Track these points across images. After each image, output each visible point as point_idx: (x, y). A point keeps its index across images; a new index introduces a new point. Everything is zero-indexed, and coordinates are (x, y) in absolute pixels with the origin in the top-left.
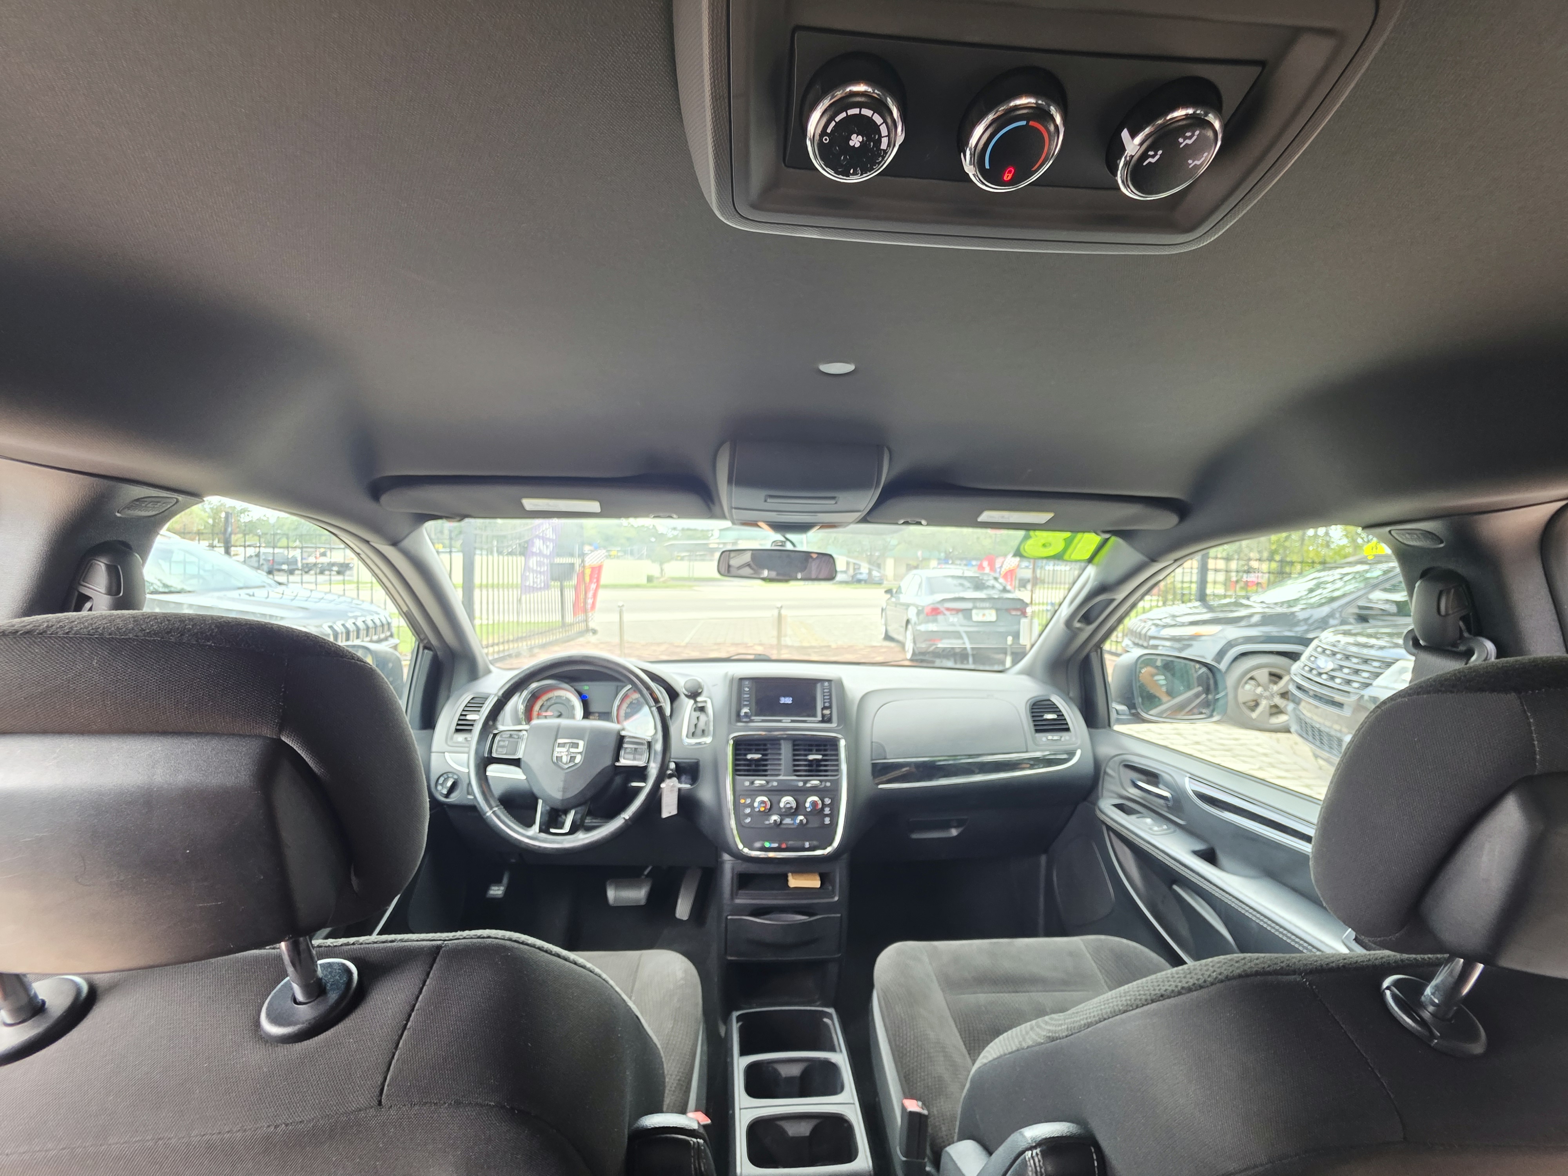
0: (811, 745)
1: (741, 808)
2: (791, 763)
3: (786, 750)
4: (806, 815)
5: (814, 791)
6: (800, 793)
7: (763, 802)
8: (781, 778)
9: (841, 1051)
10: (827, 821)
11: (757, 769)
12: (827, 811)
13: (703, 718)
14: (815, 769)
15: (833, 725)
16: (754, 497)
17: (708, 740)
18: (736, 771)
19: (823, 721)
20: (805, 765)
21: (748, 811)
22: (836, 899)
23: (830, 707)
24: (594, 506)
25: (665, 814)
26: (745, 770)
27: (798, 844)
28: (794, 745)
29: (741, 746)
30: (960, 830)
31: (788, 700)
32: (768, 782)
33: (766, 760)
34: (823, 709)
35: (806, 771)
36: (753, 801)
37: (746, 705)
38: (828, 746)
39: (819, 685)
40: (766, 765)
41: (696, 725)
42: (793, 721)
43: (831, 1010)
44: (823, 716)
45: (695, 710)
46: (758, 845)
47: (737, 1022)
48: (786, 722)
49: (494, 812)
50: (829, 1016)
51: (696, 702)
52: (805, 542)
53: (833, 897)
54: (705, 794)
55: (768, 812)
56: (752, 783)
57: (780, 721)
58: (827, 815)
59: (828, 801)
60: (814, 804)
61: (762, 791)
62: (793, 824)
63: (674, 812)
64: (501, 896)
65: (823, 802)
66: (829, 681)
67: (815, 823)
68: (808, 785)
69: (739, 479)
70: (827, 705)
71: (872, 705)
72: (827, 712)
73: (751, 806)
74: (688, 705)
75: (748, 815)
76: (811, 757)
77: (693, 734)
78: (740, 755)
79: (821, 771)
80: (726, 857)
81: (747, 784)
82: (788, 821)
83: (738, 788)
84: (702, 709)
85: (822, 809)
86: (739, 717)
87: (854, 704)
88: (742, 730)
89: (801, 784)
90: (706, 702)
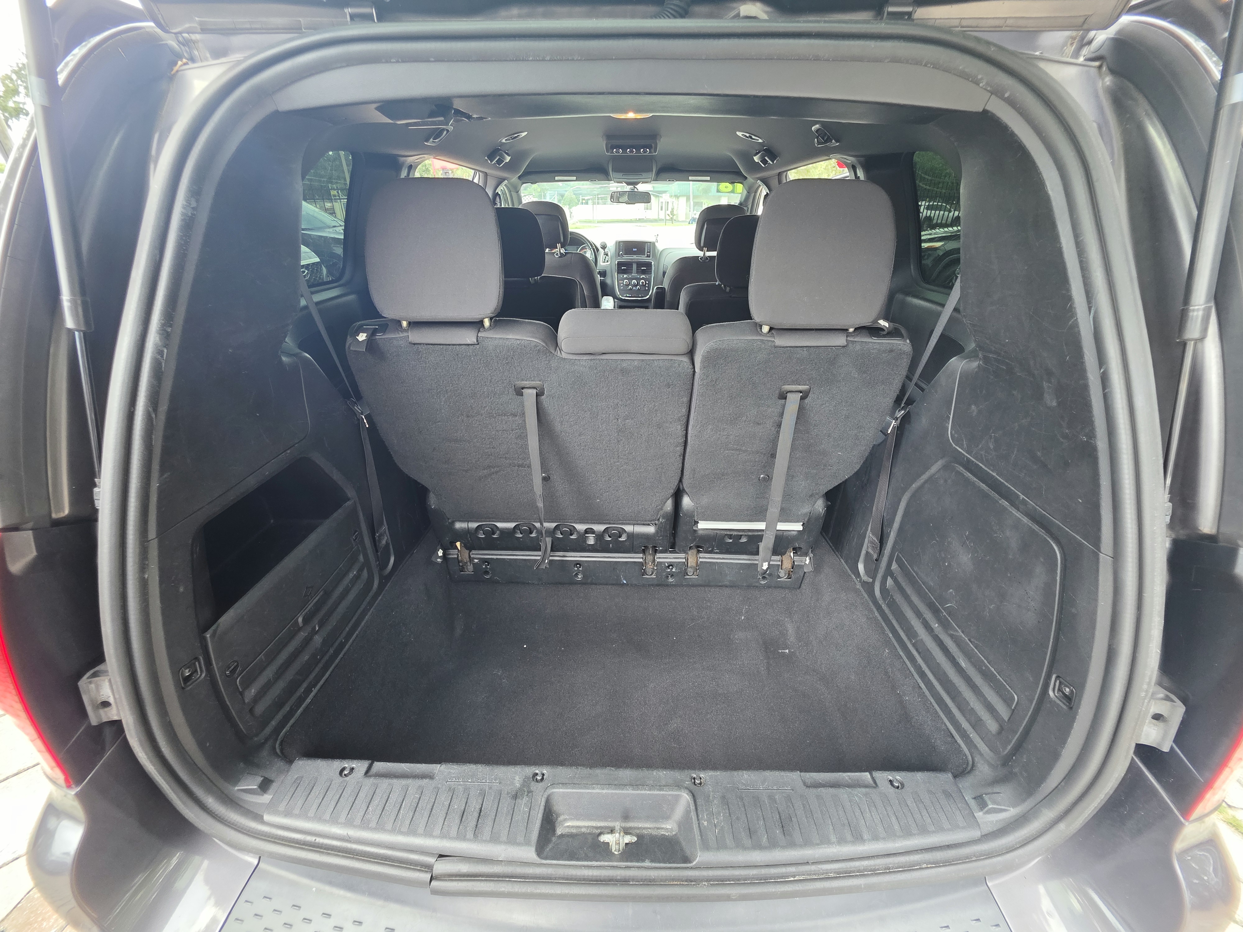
0: (643, 265)
1: (620, 284)
2: (636, 270)
3: (635, 266)
4: (640, 286)
5: (643, 279)
6: (638, 279)
7: (627, 282)
8: (633, 274)
10: (647, 288)
11: (624, 272)
12: (647, 285)
13: (607, 257)
14: (644, 272)
15: (651, 258)
16: (620, 175)
17: (609, 263)
18: (618, 273)
19: (647, 257)
20: (641, 271)
23: (650, 252)
24: (575, 178)
26: (621, 272)
27: (638, 296)
28: (637, 264)
29: (620, 264)
31: (635, 250)
32: (628, 276)
33: (628, 269)
34: (647, 252)
35: (641, 273)
37: (621, 251)
38: (649, 265)
39: (647, 244)
40: (628, 271)
41: (605, 259)
42: (637, 257)
44: (647, 254)
45: (604, 254)
46: (625, 295)
48: (635, 257)
51: (605, 250)
52: (642, 187)
54: (608, 281)
55: (628, 285)
56: (623, 276)
57: (633, 257)
60: (643, 282)
61: (626, 279)
62: (636, 289)
65: (646, 283)
66: (651, 242)
67: (643, 288)
68: (641, 277)
69: (615, 170)
71: (664, 251)
72: (649, 254)
73: (623, 283)
74: (602, 251)
75: (622, 286)
76: (642, 268)
77: (604, 262)
78: (619, 267)
79: (646, 272)
80: (616, 299)
81: (621, 276)
82: (634, 288)
83: (619, 278)
84: (607, 255)
85: (645, 285)
86: (619, 255)
87: (658, 251)
88: (620, 259)
89: (639, 277)
90: (608, 251)
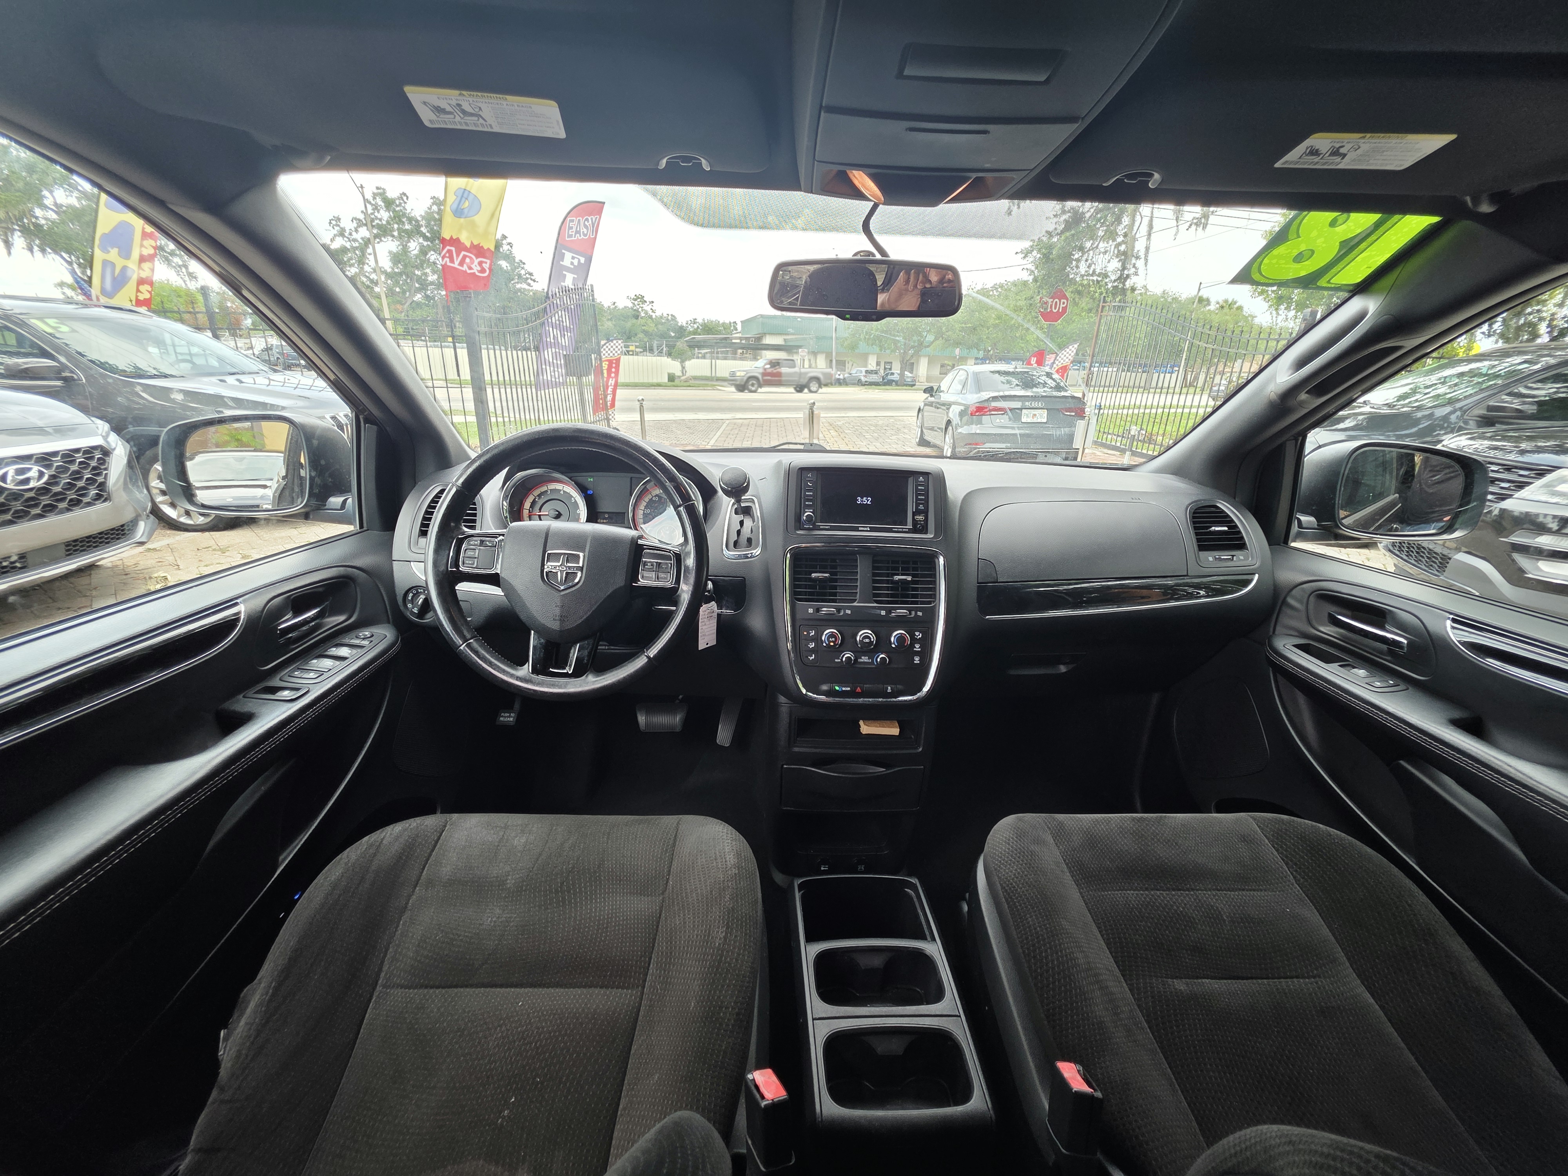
0: (897, 562)
1: (803, 642)
2: (869, 585)
3: (863, 570)
4: (889, 651)
5: (900, 622)
6: (882, 626)
7: (832, 635)
8: (855, 604)
9: (934, 939)
10: (917, 660)
11: (824, 592)
12: (917, 648)
13: (748, 522)
14: (901, 594)
15: (930, 536)
17: (756, 552)
18: (796, 596)
19: (914, 530)
20: (888, 589)
21: (812, 645)
22: (921, 749)
23: (925, 512)
25: (702, 646)
26: (805, 593)
27: (877, 688)
28: (874, 562)
29: (803, 561)
30: (1071, 666)
31: (867, 501)
32: (839, 611)
33: (836, 580)
34: (914, 514)
35: (887, 595)
36: (819, 634)
37: (809, 507)
38: (922, 563)
39: (911, 480)
40: (835, 587)
41: (739, 532)
42: (872, 530)
43: (915, 880)
44: (915, 522)
45: (736, 513)
46: (825, 687)
47: (799, 891)
48: (864, 532)
49: (469, 646)
50: (913, 887)
51: (738, 501)
53: (916, 748)
54: (756, 622)
55: (839, 649)
56: (818, 610)
57: (856, 529)
58: (917, 654)
59: (918, 635)
60: (900, 638)
61: (829, 621)
62: (872, 663)
63: (713, 642)
64: (512, 724)
65: (912, 636)
66: (925, 474)
67: (900, 663)
68: (893, 615)
70: (921, 507)
71: (979, 508)
72: (920, 518)
73: (817, 639)
74: (726, 504)
75: (812, 651)
76: (897, 578)
77: (736, 544)
78: (800, 573)
79: (907, 596)
80: (782, 699)
81: (811, 611)
82: (865, 659)
83: (799, 616)
84: (747, 511)
85: (912, 645)
86: (799, 523)
87: (959, 504)
88: (806, 541)
89: (883, 613)
90: (753, 501)
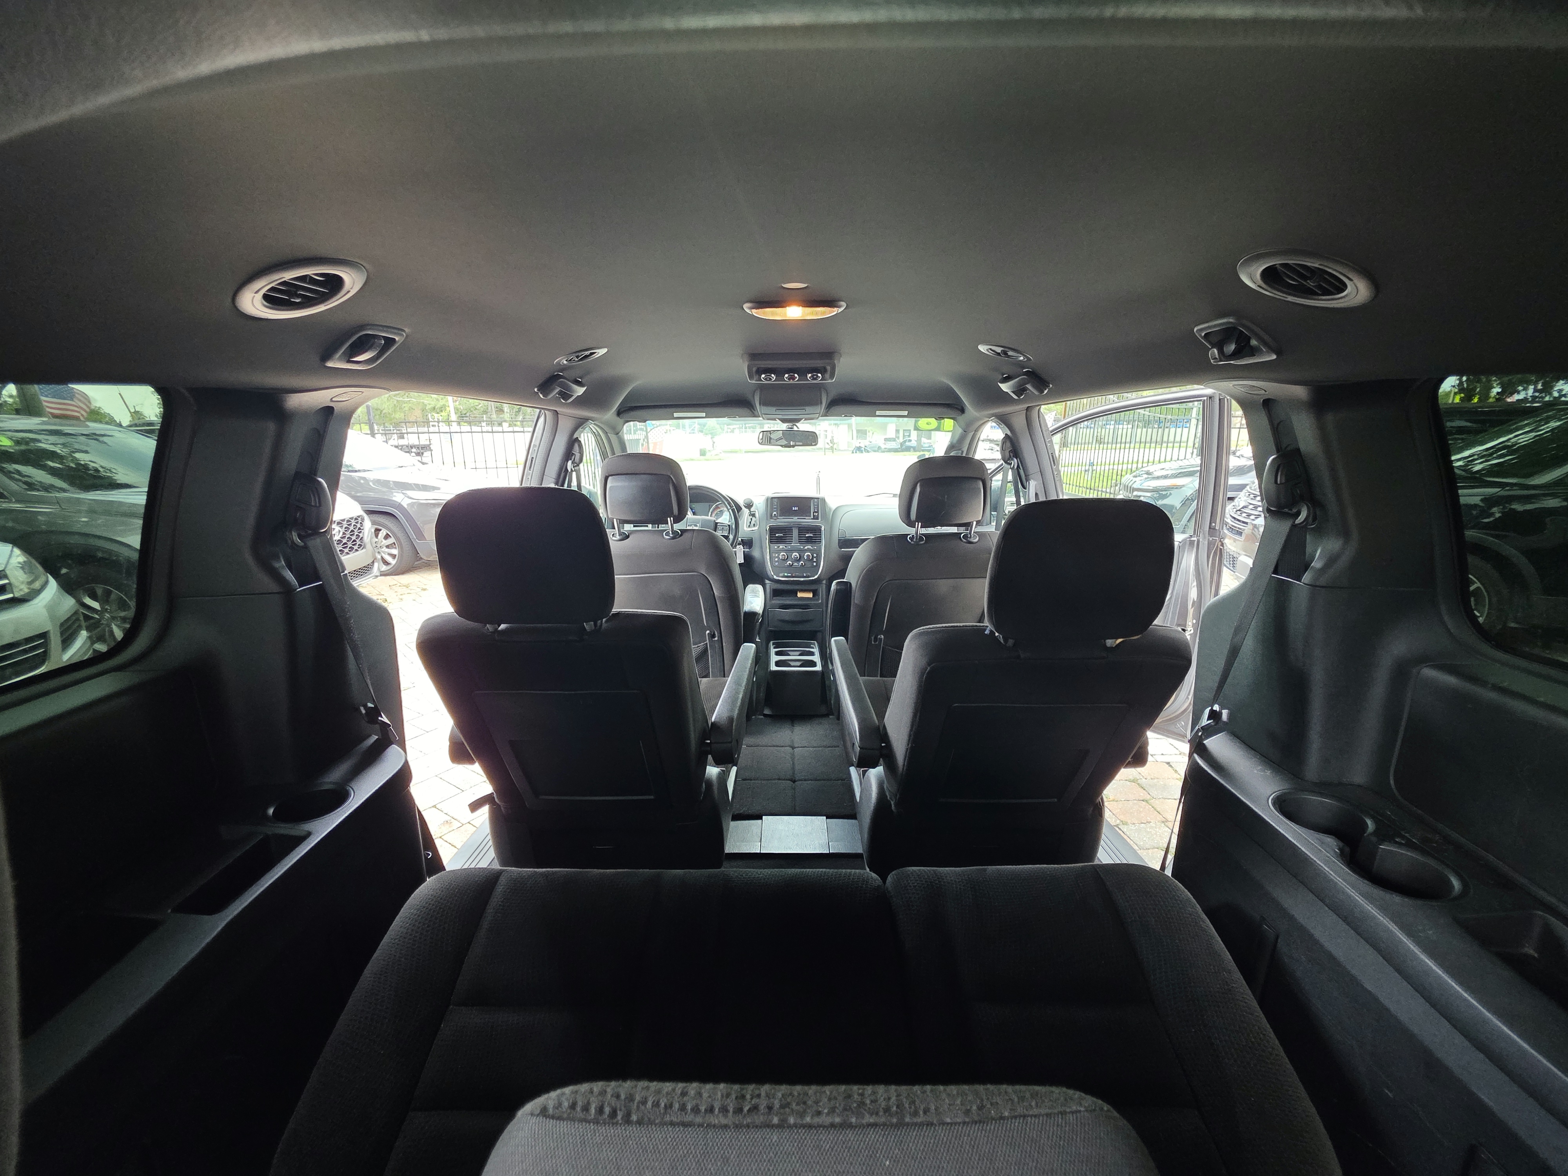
0: (808, 530)
1: (773, 559)
2: (797, 538)
3: (795, 532)
4: (805, 561)
5: (808, 550)
6: (801, 551)
7: (784, 556)
8: (792, 545)
10: (815, 564)
11: (780, 540)
12: (815, 560)
13: (754, 518)
14: (809, 540)
15: (819, 520)
17: (756, 528)
18: (771, 542)
19: (813, 519)
20: (805, 539)
21: (776, 559)
22: (820, 601)
23: (818, 511)
24: (704, 415)
25: (738, 562)
26: (775, 541)
27: (800, 575)
28: (799, 530)
29: (773, 530)
31: (796, 509)
32: (786, 547)
33: (785, 536)
34: (814, 512)
35: (805, 541)
36: (779, 555)
37: (775, 511)
38: (816, 530)
39: (813, 501)
40: (785, 539)
41: (750, 521)
42: (798, 519)
43: (815, 642)
44: (814, 515)
45: (749, 515)
46: (781, 575)
47: (773, 645)
48: (795, 519)
51: (750, 510)
52: (803, 426)
53: (818, 601)
54: (756, 553)
55: (785, 560)
56: (779, 547)
57: (792, 519)
58: (815, 562)
59: (815, 555)
60: (808, 556)
61: (783, 550)
62: (798, 565)
63: (742, 561)
65: (813, 556)
66: (818, 498)
67: (809, 564)
68: (806, 548)
69: (765, 403)
70: (816, 510)
71: (841, 512)
72: (816, 514)
73: (778, 557)
74: (746, 511)
75: (777, 561)
76: (807, 535)
77: (749, 526)
78: (773, 534)
79: (812, 541)
80: (767, 582)
81: (776, 547)
82: (796, 564)
83: (771, 550)
84: (754, 515)
85: (812, 559)
86: (771, 517)
87: (830, 509)
88: (773, 523)
89: (802, 547)
90: (755, 511)
